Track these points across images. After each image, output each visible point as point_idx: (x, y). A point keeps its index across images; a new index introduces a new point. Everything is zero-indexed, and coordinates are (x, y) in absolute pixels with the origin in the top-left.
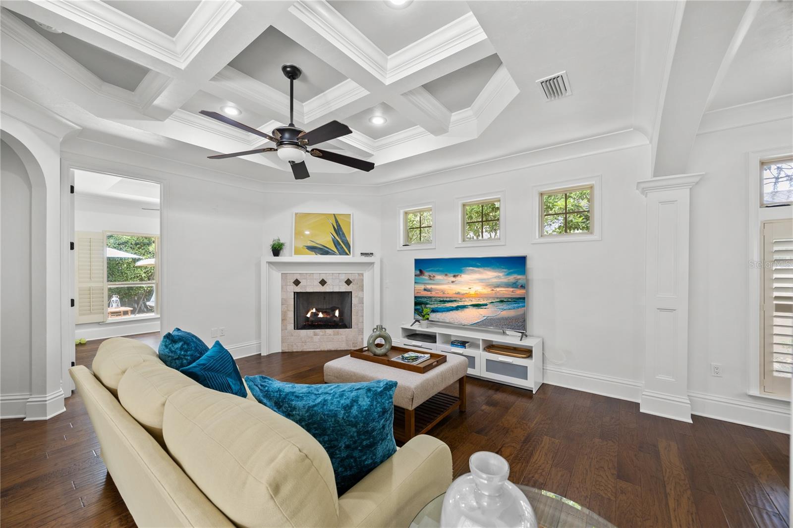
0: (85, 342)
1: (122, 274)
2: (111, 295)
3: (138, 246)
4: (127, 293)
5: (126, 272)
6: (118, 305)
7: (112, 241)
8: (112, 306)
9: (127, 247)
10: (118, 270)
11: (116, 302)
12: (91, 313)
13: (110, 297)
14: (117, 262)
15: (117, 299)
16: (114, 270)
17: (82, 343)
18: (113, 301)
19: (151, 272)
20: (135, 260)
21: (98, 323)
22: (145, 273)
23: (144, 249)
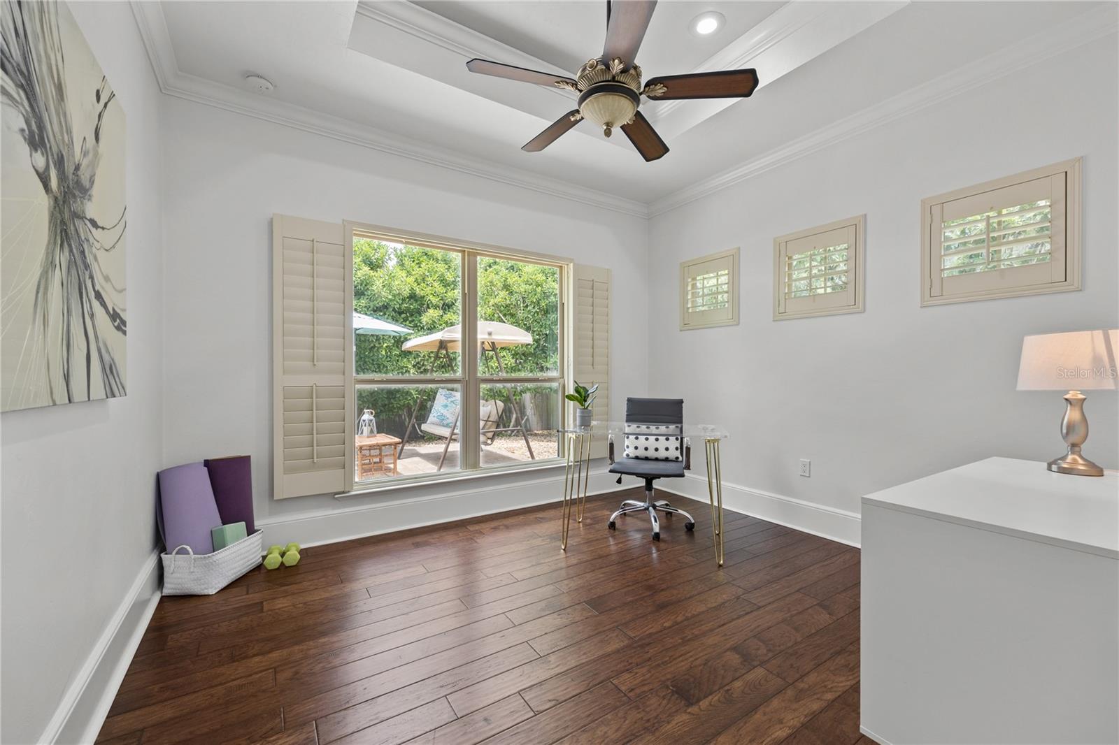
0: (295, 564)
1: (379, 367)
2: (362, 407)
3: (403, 316)
4: (386, 405)
5: (386, 363)
6: (372, 431)
7: (363, 302)
8: (362, 433)
9: (386, 316)
10: (373, 360)
11: (370, 425)
12: (313, 467)
13: (361, 413)
14: (372, 345)
15: (372, 417)
16: (367, 360)
17: (287, 564)
18: (364, 421)
19: (423, 365)
20: (399, 341)
21: (332, 495)
22: (414, 366)
23: (413, 321)
